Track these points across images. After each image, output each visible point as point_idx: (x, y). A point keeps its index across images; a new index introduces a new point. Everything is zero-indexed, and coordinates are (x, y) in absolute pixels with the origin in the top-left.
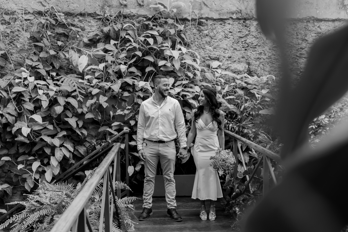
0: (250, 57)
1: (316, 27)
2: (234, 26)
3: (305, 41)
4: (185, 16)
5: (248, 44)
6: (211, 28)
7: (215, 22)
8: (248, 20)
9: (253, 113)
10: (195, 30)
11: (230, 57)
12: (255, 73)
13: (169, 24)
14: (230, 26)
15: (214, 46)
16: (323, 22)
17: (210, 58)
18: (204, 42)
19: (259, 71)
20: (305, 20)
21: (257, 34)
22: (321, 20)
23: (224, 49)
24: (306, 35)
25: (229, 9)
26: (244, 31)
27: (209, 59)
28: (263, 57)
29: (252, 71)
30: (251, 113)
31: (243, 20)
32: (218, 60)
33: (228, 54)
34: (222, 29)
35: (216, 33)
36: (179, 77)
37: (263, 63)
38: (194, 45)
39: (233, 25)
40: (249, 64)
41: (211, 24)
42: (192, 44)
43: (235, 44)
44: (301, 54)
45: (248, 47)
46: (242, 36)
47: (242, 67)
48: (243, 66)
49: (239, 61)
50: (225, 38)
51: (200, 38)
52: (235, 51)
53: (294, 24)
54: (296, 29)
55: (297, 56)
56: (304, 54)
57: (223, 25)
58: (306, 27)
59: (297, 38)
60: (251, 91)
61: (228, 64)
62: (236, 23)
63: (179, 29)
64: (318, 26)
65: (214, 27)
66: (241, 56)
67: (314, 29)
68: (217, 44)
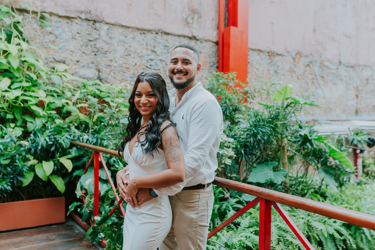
0: (100, 63)
1: (164, 40)
2: (83, 27)
3: (154, 52)
4: (23, 6)
5: (98, 49)
6: (56, 26)
7: (60, 19)
8: (98, 22)
9: (112, 123)
10: (36, 24)
11: (78, 62)
12: (106, 81)
13: (3, 12)
14: (78, 26)
15: (60, 46)
16: (170, 36)
17: (55, 60)
18: (48, 41)
19: (110, 79)
20: (155, 31)
21: (107, 39)
22: (168, 34)
23: (72, 51)
24: (155, 47)
25: (77, 7)
26: (94, 34)
27: (53, 60)
29: (102, 79)
30: (110, 122)
31: (92, 22)
32: (64, 63)
33: (76, 57)
34: (68, 28)
35: (61, 32)
36: (17, 78)
37: (114, 71)
38: (34, 42)
39: (81, 25)
40: (99, 71)
41: (55, 20)
42: (32, 40)
43: (84, 47)
44: (150, 65)
45: (97, 52)
46: (91, 39)
47: (91, 73)
48: (93, 73)
49: (88, 67)
50: (72, 39)
51: (42, 35)
52: (83, 54)
53: (144, 33)
54: (145, 40)
55: (147, 67)
56: (153, 66)
57: (70, 23)
58: (155, 39)
59: (147, 49)
60: (105, 99)
61: (76, 69)
62: (85, 24)
63: (15, 20)
64: (166, 39)
65: (59, 24)
66: (90, 61)
67: (162, 41)
68: (63, 44)
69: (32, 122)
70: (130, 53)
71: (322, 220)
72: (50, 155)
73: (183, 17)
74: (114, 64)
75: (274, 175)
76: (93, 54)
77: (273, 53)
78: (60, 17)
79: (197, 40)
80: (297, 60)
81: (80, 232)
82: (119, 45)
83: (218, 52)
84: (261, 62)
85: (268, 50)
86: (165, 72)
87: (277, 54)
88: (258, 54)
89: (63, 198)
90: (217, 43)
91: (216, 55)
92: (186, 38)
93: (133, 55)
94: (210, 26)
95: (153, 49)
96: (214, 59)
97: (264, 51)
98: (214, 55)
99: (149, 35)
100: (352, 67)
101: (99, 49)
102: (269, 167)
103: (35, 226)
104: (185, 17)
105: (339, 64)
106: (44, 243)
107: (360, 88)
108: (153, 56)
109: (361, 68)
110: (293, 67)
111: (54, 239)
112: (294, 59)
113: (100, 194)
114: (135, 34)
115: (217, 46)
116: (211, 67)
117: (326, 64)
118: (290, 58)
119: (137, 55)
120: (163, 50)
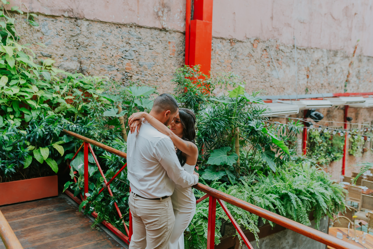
0: (81, 56)
1: (137, 33)
2: (66, 24)
3: (129, 44)
4: (15, 9)
6: (43, 24)
7: (46, 18)
8: (79, 19)
10: (25, 24)
11: (63, 55)
12: (87, 72)
14: (62, 23)
15: (46, 42)
16: (143, 28)
17: (42, 55)
18: (36, 38)
19: (90, 70)
20: (129, 25)
21: (87, 34)
22: (141, 27)
23: (57, 46)
24: (129, 39)
25: (60, 7)
26: (75, 30)
27: (41, 55)
28: (94, 57)
29: (84, 70)
30: (95, 115)
31: (74, 19)
32: (50, 57)
33: (61, 52)
34: (53, 26)
35: (47, 29)
36: (13, 75)
37: (94, 63)
38: (24, 40)
39: (64, 23)
40: (81, 63)
41: (42, 19)
42: (22, 38)
43: (67, 42)
44: (125, 56)
45: (79, 46)
46: (74, 35)
47: (74, 65)
48: (76, 65)
49: (71, 60)
50: (57, 36)
51: (31, 33)
52: (67, 49)
53: (119, 27)
54: (121, 33)
55: (122, 58)
56: (128, 56)
57: (55, 21)
58: (129, 32)
59: (122, 41)
60: (88, 91)
61: (61, 62)
62: (68, 21)
63: (8, 22)
64: (139, 32)
65: (45, 23)
66: (73, 54)
67: (135, 34)
68: (49, 41)
69: (28, 114)
70: (107, 46)
71: (261, 195)
72: (45, 142)
73: (154, 11)
74: (93, 56)
75: (227, 158)
76: (75, 48)
77: (234, 40)
78: (46, 16)
79: (167, 31)
80: (255, 45)
81: (72, 204)
82: (98, 39)
83: (185, 41)
84: (223, 49)
85: (230, 38)
86: (138, 62)
87: (238, 41)
88: (221, 42)
89: (57, 176)
90: (184, 33)
91: (183, 44)
92: (157, 30)
93: (110, 47)
94: (179, 18)
95: (127, 41)
96: (182, 48)
97: (226, 38)
98: (181, 44)
99: (124, 29)
100: (305, 50)
101: (80, 43)
102: (224, 152)
103: (34, 199)
104: (156, 11)
105: (293, 47)
106: (45, 215)
107: (311, 69)
108: (127, 48)
109: (312, 50)
110: (252, 52)
111: (53, 211)
112: (253, 45)
113: (89, 175)
114: (112, 28)
115: (184, 36)
116: (178, 55)
117: (281, 48)
118: (249, 44)
119: (114, 47)
120: (136, 42)
